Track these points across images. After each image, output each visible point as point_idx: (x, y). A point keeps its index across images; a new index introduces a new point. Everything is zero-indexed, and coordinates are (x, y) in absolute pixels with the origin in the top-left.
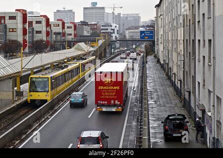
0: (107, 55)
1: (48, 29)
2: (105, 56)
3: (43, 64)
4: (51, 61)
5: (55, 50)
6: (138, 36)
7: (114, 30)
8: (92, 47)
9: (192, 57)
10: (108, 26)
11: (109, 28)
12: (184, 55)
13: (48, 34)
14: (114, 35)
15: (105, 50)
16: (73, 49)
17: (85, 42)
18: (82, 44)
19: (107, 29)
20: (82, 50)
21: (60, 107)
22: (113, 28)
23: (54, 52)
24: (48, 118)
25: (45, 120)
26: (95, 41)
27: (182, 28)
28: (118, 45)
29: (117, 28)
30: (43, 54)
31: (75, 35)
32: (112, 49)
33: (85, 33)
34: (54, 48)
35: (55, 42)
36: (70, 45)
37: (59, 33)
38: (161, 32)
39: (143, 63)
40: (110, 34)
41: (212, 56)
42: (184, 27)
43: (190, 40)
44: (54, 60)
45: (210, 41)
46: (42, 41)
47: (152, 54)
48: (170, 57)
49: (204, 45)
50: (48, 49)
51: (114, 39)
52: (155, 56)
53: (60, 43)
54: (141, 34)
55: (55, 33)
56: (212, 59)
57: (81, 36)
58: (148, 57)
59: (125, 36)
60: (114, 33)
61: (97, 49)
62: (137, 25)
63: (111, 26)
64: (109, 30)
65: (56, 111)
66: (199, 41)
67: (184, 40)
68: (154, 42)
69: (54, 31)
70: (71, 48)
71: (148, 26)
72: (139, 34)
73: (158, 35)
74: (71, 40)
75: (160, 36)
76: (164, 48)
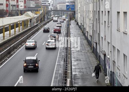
0: (46, 20)
1: (8, 3)
2: (44, 20)
3: (4, 25)
4: (9, 23)
5: (11, 16)
6: (65, 8)
7: (50, 4)
8: (36, 14)
9: (98, 22)
10: (46, 1)
11: (47, 3)
12: (93, 20)
13: (7, 5)
14: (50, 7)
15: (44, 16)
16: (23, 16)
17: (31, 11)
18: (29, 13)
19: (46, 3)
20: (29, 16)
21: (14, 53)
22: (49, 3)
23: (11, 17)
24: (6, 60)
25: (4, 61)
26: (38, 11)
27: (92, 4)
28: (52, 13)
29: (52, 3)
30: (4, 18)
31: (25, 7)
32: (48, 16)
33: (32, 6)
34: (11, 15)
35: (12, 11)
36: (22, 13)
37: (14, 5)
38: (79, 6)
39: (68, 25)
40: (47, 7)
41: (110, 21)
42: (93, 3)
43: (97, 11)
44: (11, 23)
45: (109, 12)
46: (3, 10)
47: (73, 19)
48: (84, 21)
49: (105, 14)
50: (7, 15)
51: (50, 9)
52: (76, 21)
53: (15, 12)
54: (67, 7)
55: (12, 5)
56: (110, 23)
57: (29, 8)
58: (71, 21)
59: (57, 8)
60: (50, 6)
61: (39, 16)
62: (65, 1)
63: (48, 1)
64: (47, 4)
65: (12, 55)
66: (102, 11)
67: (93, 11)
68: (75, 12)
69: (11, 4)
70: (22, 15)
71: (71, 2)
72: (66, 7)
73: (77, 8)
74: (22, 10)
75: (78, 8)
76: (81, 16)
